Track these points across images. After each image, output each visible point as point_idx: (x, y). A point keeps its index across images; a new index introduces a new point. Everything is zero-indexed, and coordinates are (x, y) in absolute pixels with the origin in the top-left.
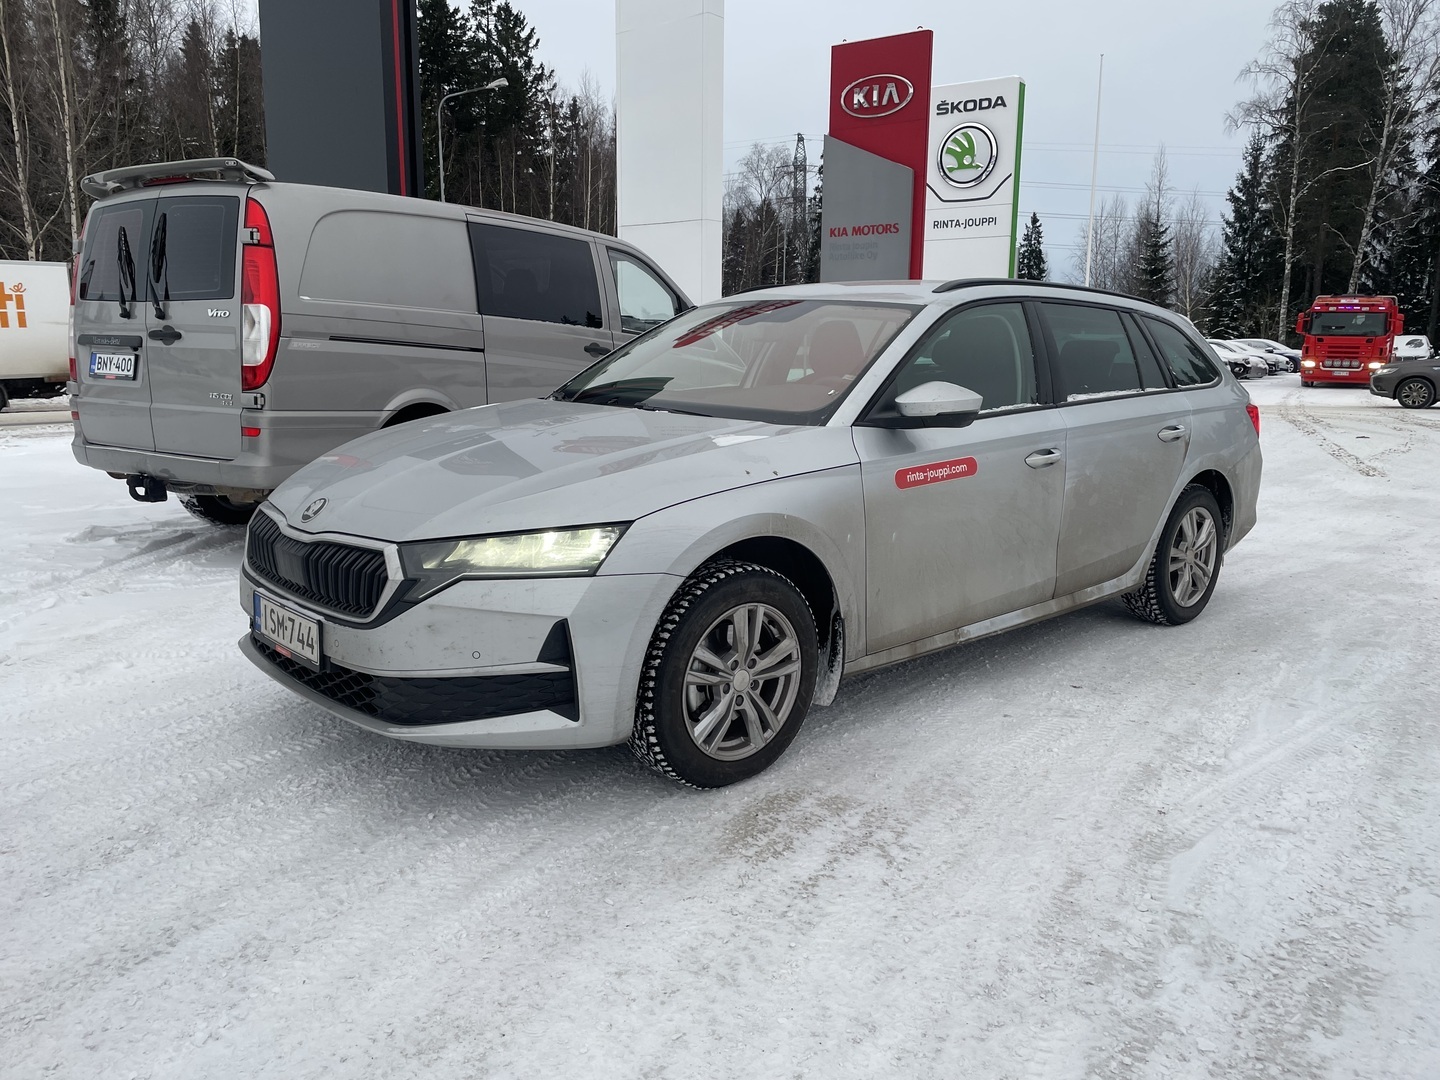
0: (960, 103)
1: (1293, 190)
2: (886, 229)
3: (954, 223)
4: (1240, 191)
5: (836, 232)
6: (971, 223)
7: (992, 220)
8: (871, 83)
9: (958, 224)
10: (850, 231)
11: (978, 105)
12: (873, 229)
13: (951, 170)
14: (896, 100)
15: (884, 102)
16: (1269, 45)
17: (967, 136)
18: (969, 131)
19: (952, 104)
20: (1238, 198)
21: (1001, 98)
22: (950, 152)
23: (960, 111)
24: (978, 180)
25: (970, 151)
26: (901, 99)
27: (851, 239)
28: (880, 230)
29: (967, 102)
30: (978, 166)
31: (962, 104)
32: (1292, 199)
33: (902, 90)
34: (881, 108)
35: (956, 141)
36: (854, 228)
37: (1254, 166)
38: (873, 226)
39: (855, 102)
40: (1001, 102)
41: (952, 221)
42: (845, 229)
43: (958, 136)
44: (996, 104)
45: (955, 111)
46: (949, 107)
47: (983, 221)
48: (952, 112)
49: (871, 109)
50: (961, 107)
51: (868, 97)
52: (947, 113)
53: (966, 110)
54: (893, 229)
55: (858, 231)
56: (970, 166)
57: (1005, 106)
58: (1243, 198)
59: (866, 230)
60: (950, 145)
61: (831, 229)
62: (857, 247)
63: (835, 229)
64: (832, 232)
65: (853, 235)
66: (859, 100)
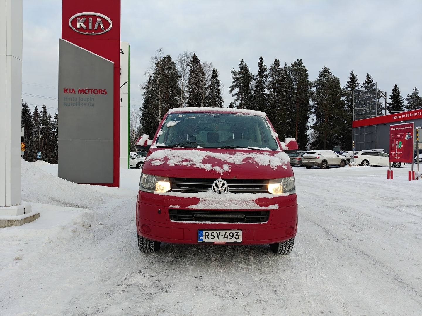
2: (99, 92)
5: (68, 91)
8: (87, 17)
10: (77, 91)
12: (92, 91)
14: (102, 28)
15: (96, 28)
26: (105, 28)
27: (77, 95)
28: (96, 92)
33: (106, 23)
34: (93, 30)
36: (79, 90)
39: (78, 26)
42: (73, 90)
49: (88, 30)
51: (86, 23)
54: (103, 92)
55: (81, 91)
57: (123, 53)
58: (144, 110)
59: (87, 91)
61: (65, 89)
62: (82, 100)
63: (67, 89)
64: (65, 91)
65: (79, 93)
66: (80, 25)
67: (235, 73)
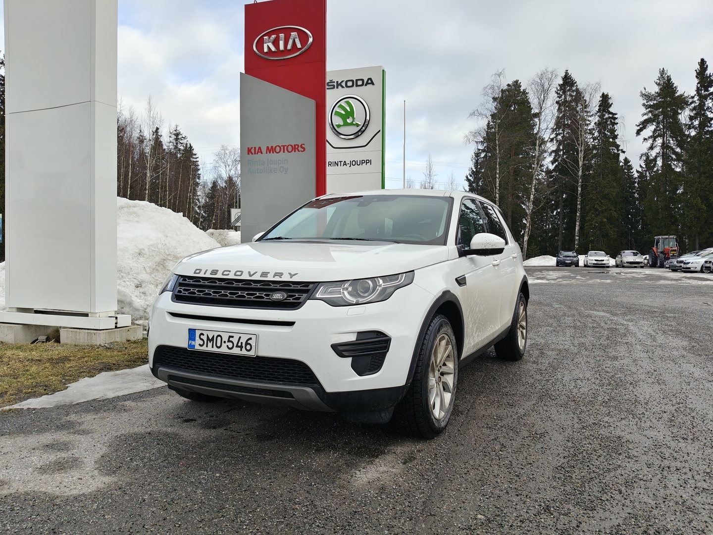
0: (343, 81)
1: (497, 176)
2: (295, 148)
3: (342, 163)
4: (471, 176)
5: (253, 151)
6: (354, 163)
7: (368, 162)
8: (277, 32)
9: (345, 164)
10: (264, 150)
11: (355, 83)
12: (284, 148)
13: (339, 126)
14: (299, 46)
15: (289, 47)
16: (482, 105)
17: (348, 103)
18: (350, 100)
19: (337, 82)
20: (470, 180)
21: (370, 79)
22: (338, 114)
23: (343, 87)
24: (357, 135)
25: (351, 114)
26: (303, 46)
27: (265, 156)
28: (290, 149)
29: (347, 82)
30: (357, 125)
31: (344, 82)
32: (497, 180)
33: (303, 37)
34: (286, 52)
35: (341, 107)
36: (268, 147)
37: (476, 164)
38: (284, 146)
39: (266, 50)
40: (370, 82)
41: (341, 162)
42: (260, 148)
43: (342, 103)
44: (367, 83)
45: (340, 87)
46: (335, 84)
47: (362, 162)
48: (337, 88)
49: (278, 52)
50: (343, 84)
51: (276, 43)
52: (334, 88)
53: (347, 86)
54: (300, 149)
55: (270, 150)
56: (352, 124)
57: (373, 84)
58: (472, 180)
59: (278, 149)
60: (337, 109)
61: (248, 148)
62: (271, 163)
63: (252, 148)
64: (249, 151)
65: (267, 153)
66: (268, 46)
67: (647, 97)
